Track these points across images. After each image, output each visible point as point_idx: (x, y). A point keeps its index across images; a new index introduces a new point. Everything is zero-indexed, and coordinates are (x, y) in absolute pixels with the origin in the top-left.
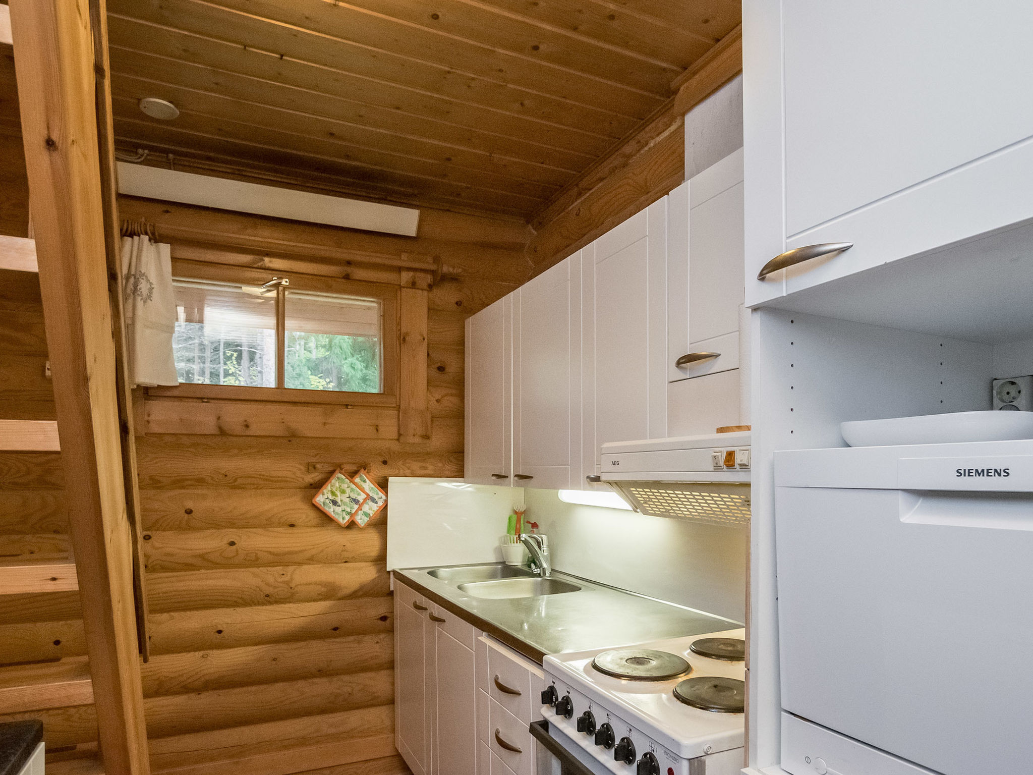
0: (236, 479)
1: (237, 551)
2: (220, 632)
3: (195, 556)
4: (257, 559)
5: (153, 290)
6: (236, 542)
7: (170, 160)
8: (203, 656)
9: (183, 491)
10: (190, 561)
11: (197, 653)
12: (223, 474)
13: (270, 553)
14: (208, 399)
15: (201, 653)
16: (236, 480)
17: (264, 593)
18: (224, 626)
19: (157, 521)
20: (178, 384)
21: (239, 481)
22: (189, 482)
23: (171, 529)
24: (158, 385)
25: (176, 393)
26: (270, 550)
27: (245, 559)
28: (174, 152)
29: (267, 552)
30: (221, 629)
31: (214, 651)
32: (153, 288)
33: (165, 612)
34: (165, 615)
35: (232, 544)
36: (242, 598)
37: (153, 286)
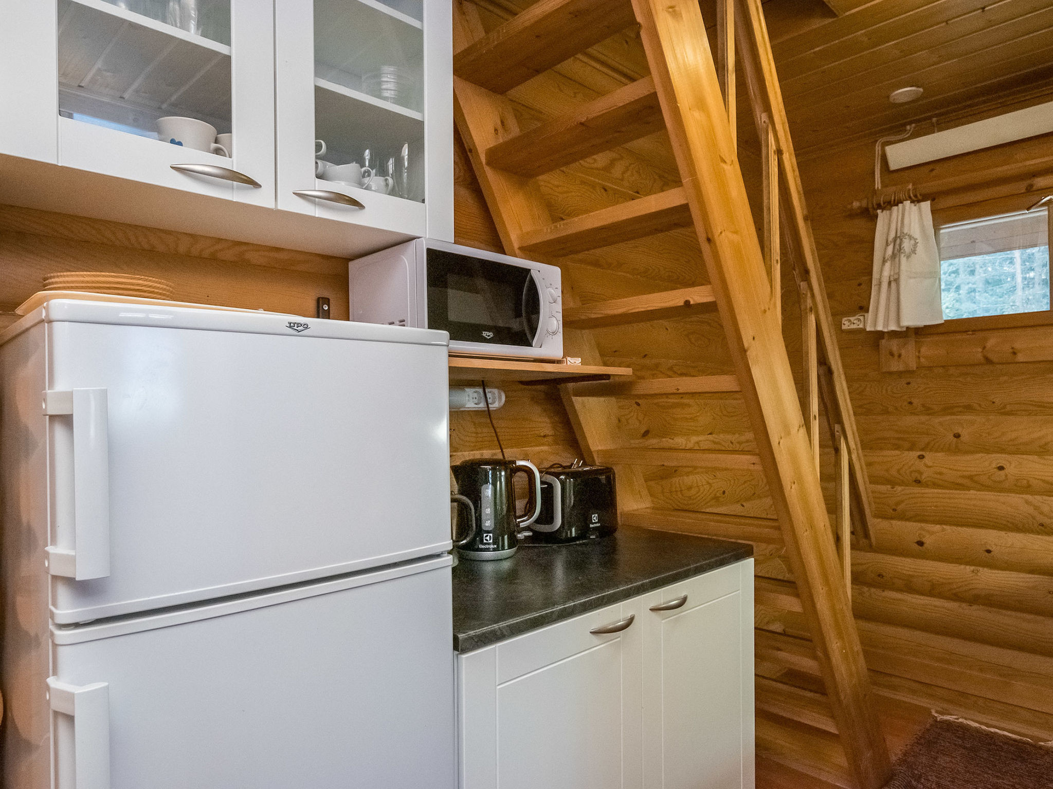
0: (1005, 405)
1: (1006, 476)
2: (989, 551)
3: (963, 477)
4: (1029, 486)
5: (918, 244)
6: (1005, 466)
7: (933, 123)
8: (973, 571)
9: (953, 417)
10: (960, 481)
11: (968, 567)
12: (991, 401)
13: (1044, 481)
14: (973, 331)
15: (972, 568)
16: (1004, 407)
17: (1038, 522)
18: (994, 547)
19: (929, 443)
20: (943, 322)
21: (1008, 408)
22: (960, 409)
23: (942, 450)
24: (925, 326)
25: (942, 330)
26: (1043, 478)
27: (1015, 485)
28: (936, 115)
29: (1041, 480)
30: (990, 549)
31: (985, 569)
32: (918, 243)
33: (939, 524)
34: (938, 526)
35: (1001, 468)
36: (1013, 523)
37: (917, 241)
